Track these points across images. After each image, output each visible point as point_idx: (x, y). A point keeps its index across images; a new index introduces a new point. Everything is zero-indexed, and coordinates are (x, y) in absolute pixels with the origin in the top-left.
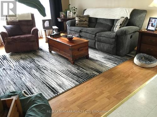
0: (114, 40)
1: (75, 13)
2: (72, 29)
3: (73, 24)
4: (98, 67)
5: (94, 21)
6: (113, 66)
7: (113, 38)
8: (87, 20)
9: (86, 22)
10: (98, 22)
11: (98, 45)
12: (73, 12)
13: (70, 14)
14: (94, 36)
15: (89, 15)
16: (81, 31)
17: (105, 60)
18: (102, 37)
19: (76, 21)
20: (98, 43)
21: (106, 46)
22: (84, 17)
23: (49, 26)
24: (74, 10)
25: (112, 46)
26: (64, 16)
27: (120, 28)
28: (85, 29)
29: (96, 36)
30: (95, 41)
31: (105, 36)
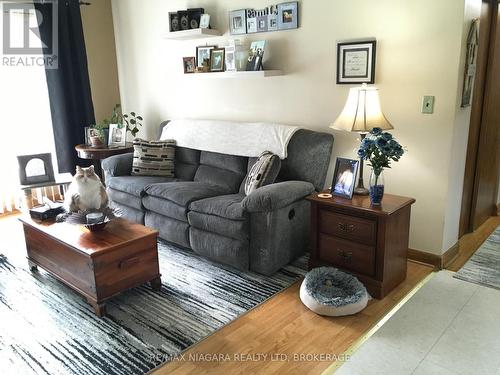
0: (239, 226)
1: (135, 131)
2: (120, 187)
3: (124, 170)
5: (190, 158)
6: (232, 316)
7: (236, 220)
8: (170, 155)
9: (165, 163)
10: (202, 162)
11: (195, 240)
12: (128, 129)
13: (119, 135)
14: (183, 210)
15: (174, 142)
16: (144, 194)
17: (212, 291)
18: (205, 217)
19: (135, 160)
20: (196, 232)
21: (219, 246)
22: (157, 146)
23: (44, 173)
24: (133, 122)
25: (237, 245)
26: (98, 141)
27: (258, 186)
28: (156, 188)
29: (188, 211)
30: (187, 225)
31: (214, 213)
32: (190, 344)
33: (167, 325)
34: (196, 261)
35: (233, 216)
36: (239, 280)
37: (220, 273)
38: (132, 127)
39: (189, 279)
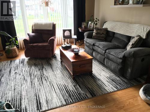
0: (121, 61)
1: (96, 24)
2: (88, 41)
3: (90, 36)
4: (95, 88)
5: (111, 35)
8: (105, 33)
9: (103, 35)
11: (106, 62)
12: (94, 23)
14: (104, 52)
15: (107, 29)
16: (94, 45)
17: (108, 80)
18: (110, 55)
19: (94, 34)
20: (107, 60)
21: (113, 66)
22: (101, 30)
23: (69, 35)
24: (96, 21)
26: (85, 27)
27: (131, 48)
28: (98, 43)
30: (104, 57)
31: (114, 54)
32: (95, 95)
33: (90, 87)
34: (106, 69)
35: (119, 57)
36: (118, 79)
37: (112, 74)
38: (96, 23)
39: (101, 74)
